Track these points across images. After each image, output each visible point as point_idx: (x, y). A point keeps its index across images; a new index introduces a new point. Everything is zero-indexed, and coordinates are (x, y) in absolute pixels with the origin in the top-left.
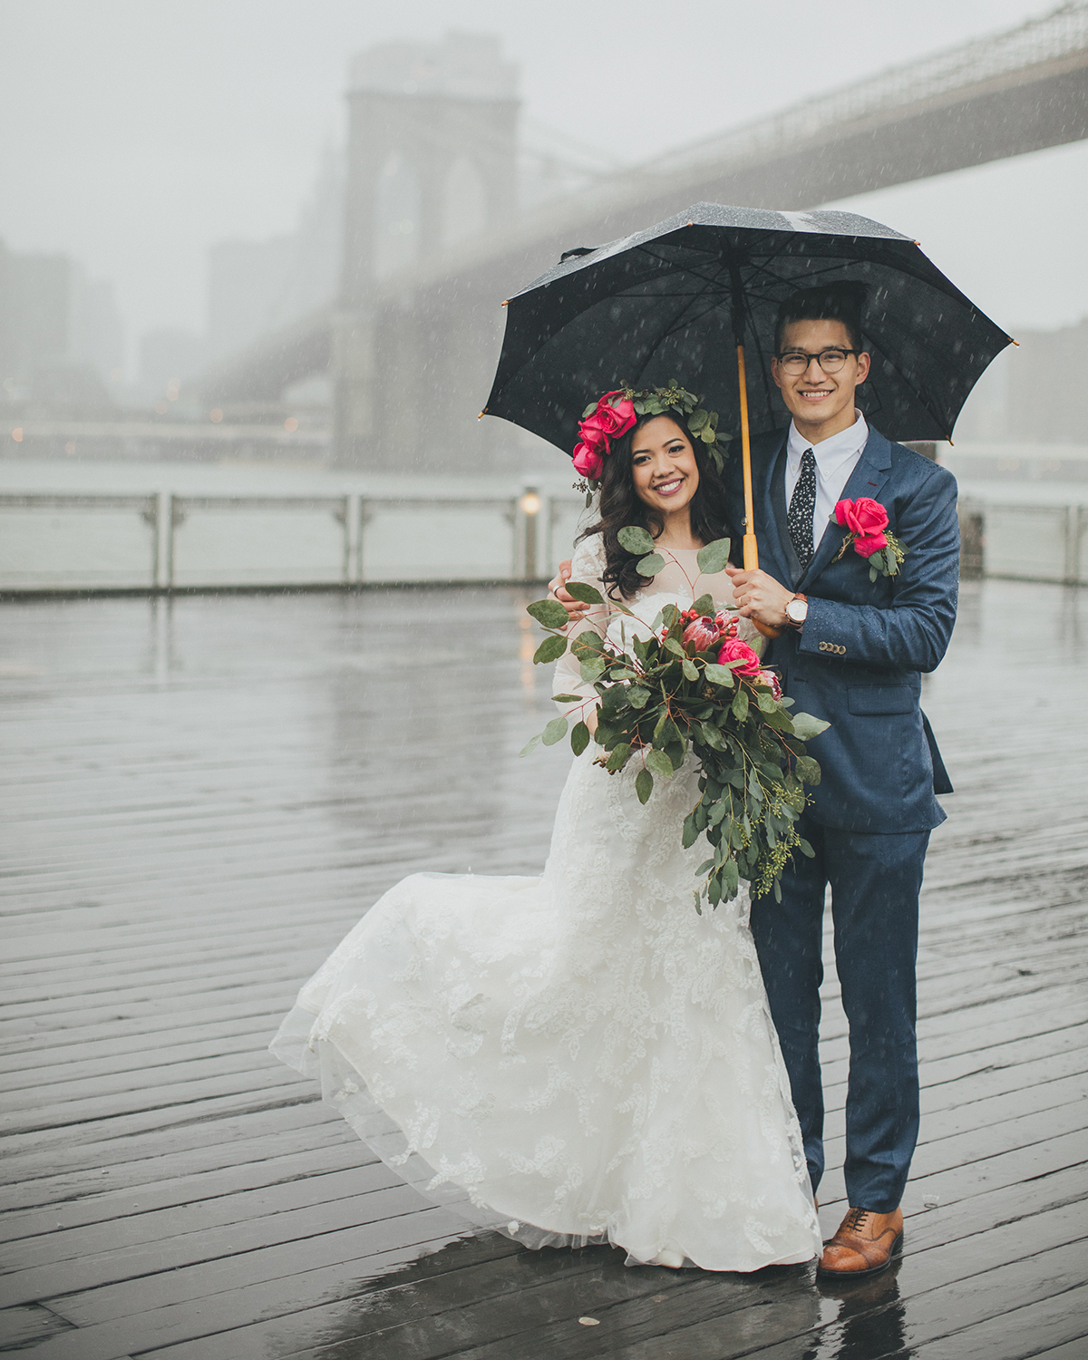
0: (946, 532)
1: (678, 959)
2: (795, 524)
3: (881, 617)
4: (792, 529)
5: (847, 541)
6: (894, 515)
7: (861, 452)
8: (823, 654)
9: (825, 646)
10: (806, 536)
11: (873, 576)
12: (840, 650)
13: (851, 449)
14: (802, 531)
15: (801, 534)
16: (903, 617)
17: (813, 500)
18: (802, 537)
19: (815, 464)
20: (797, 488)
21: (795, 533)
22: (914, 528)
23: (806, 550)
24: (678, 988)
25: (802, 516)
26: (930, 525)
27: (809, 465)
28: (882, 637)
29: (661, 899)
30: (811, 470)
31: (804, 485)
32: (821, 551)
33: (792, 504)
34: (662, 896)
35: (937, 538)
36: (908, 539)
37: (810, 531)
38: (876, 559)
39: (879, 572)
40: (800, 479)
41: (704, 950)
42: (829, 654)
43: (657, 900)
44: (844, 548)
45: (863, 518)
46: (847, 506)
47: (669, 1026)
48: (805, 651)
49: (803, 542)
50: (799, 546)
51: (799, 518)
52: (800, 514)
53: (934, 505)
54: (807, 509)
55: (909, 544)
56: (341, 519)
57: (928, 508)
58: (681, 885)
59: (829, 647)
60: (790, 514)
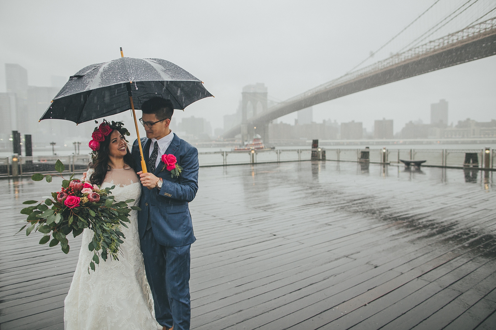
0: (195, 165)
1: (113, 286)
2: (151, 161)
3: (181, 187)
4: (150, 163)
5: (165, 166)
6: (179, 159)
7: (171, 141)
8: (165, 196)
9: (166, 194)
10: (153, 165)
11: (172, 176)
12: (170, 196)
13: (168, 141)
14: (153, 164)
15: (152, 164)
16: (187, 187)
17: (157, 155)
18: (152, 165)
19: (158, 145)
20: (153, 152)
21: (151, 164)
22: (185, 163)
23: (153, 169)
24: (114, 295)
25: (153, 160)
26: (190, 163)
27: (156, 146)
28: (181, 192)
29: (107, 270)
30: (157, 147)
31: (155, 151)
32: (157, 168)
33: (151, 156)
34: (107, 269)
35: (193, 166)
36: (184, 166)
37: (155, 164)
38: (172, 171)
39: (174, 175)
40: (154, 150)
41: (121, 282)
42: (167, 197)
43: (105, 270)
44: (164, 168)
45: (169, 160)
46: (165, 156)
47: (112, 307)
48: (160, 195)
49: (153, 167)
50: (152, 168)
51: (152, 160)
52: (153, 159)
53: (191, 157)
54: (155, 158)
55: (184, 168)
56: (223, 155)
57: (189, 158)
58: (112, 265)
59: (167, 194)
60: (150, 159)
